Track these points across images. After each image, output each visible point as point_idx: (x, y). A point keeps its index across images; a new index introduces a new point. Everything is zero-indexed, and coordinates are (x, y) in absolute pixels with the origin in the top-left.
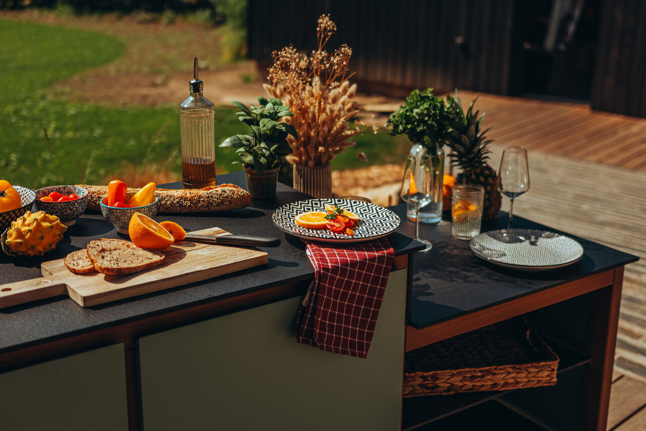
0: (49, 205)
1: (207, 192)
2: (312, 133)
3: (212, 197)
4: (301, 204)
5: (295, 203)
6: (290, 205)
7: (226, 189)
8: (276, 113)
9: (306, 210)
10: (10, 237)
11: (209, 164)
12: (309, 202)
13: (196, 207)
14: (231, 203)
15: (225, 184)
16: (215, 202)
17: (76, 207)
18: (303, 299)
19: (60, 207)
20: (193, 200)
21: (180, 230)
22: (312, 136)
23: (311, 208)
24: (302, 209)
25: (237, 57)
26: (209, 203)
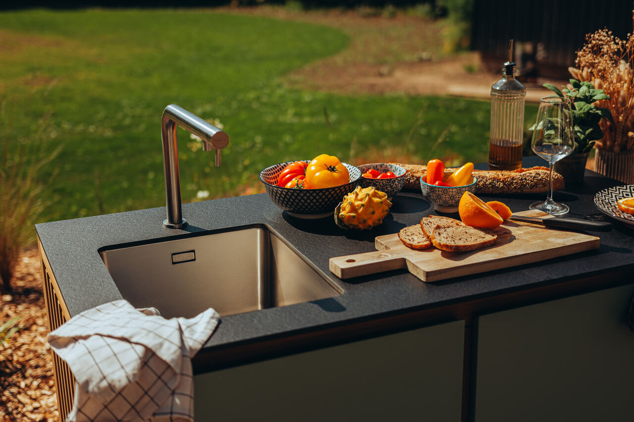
0: (371, 182)
1: (520, 174)
2: (621, 118)
3: (525, 179)
4: (619, 189)
5: (613, 188)
6: (608, 190)
7: (540, 171)
8: (591, 97)
9: (625, 196)
10: (343, 211)
12: (627, 187)
13: (508, 188)
14: (545, 186)
15: (538, 167)
16: (529, 184)
17: (396, 185)
19: (381, 184)
20: (506, 182)
21: (507, 210)
22: (620, 120)
23: (629, 194)
24: (621, 195)
25: (458, 48)
26: (522, 185)
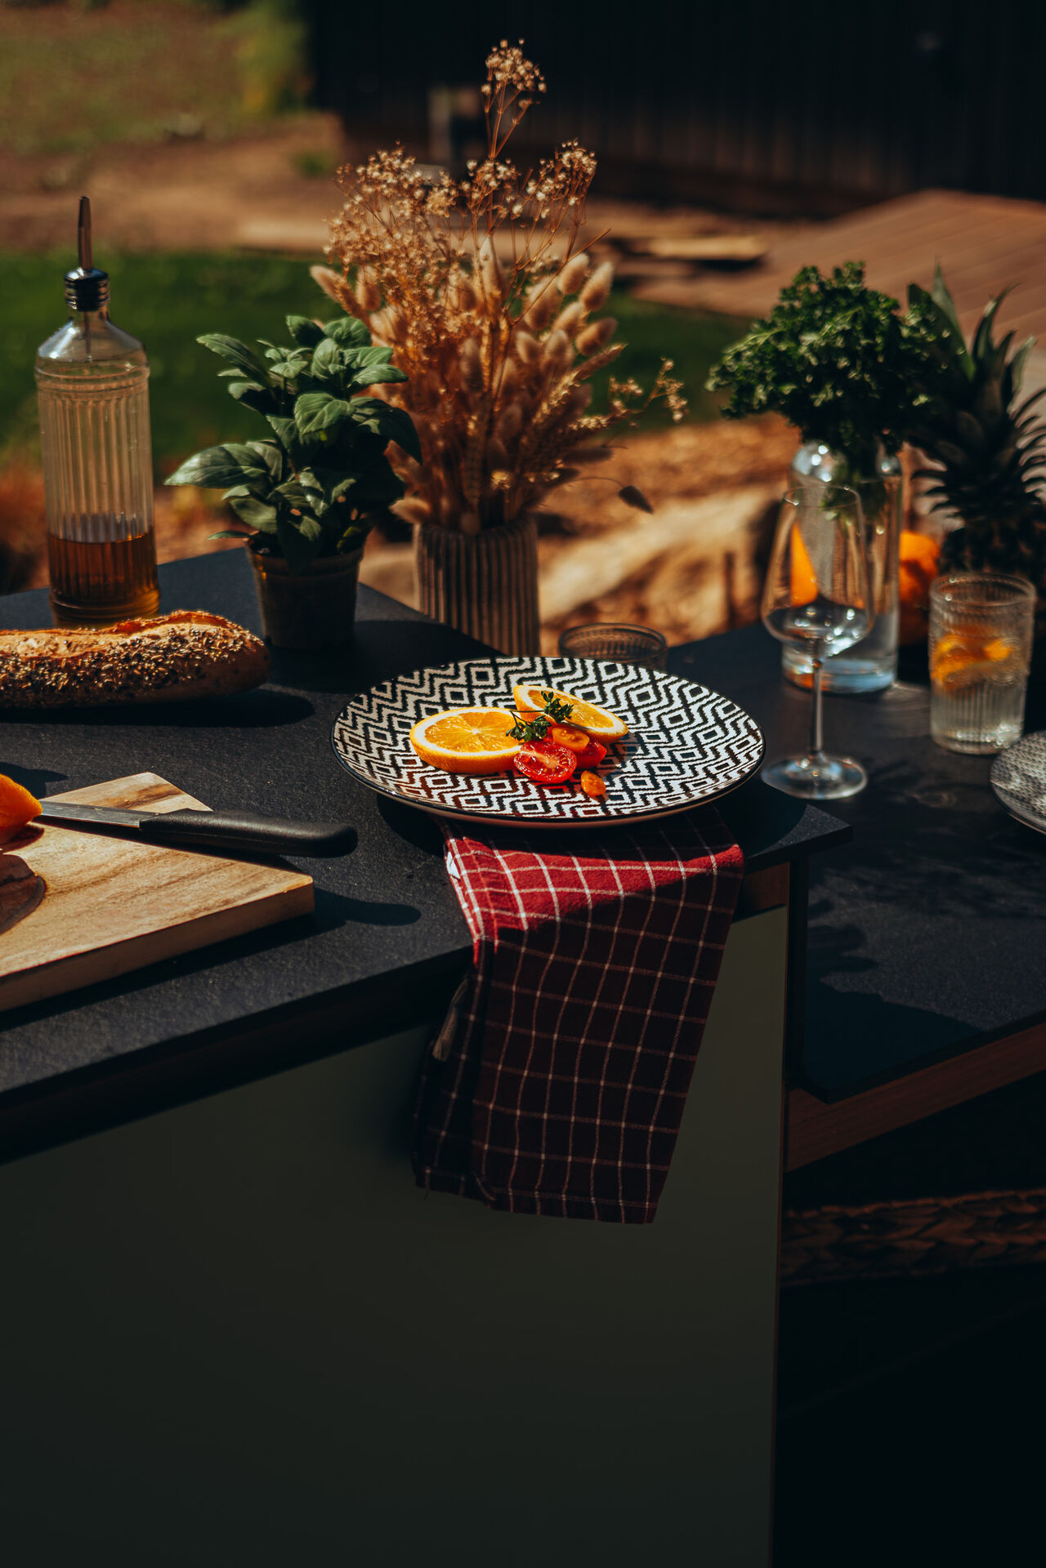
1: (122, 641)
2: (471, 426)
3: (139, 657)
4: (432, 677)
5: (412, 676)
6: (395, 683)
7: (184, 628)
8: (351, 371)
9: (449, 699)
11: (134, 541)
12: (457, 669)
13: (87, 691)
14: (203, 677)
15: (183, 613)
16: (150, 675)
18: (434, 1035)
20: (79, 668)
21: (21, 797)
22: (470, 434)
23: (464, 691)
24: (436, 698)
25: (285, 101)
26: (131, 677)
